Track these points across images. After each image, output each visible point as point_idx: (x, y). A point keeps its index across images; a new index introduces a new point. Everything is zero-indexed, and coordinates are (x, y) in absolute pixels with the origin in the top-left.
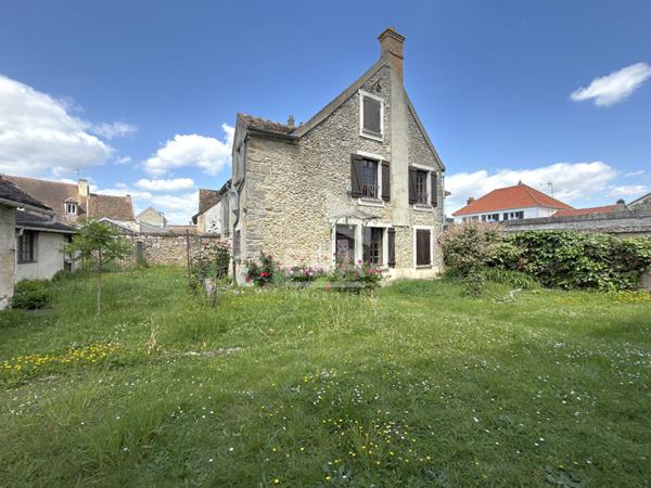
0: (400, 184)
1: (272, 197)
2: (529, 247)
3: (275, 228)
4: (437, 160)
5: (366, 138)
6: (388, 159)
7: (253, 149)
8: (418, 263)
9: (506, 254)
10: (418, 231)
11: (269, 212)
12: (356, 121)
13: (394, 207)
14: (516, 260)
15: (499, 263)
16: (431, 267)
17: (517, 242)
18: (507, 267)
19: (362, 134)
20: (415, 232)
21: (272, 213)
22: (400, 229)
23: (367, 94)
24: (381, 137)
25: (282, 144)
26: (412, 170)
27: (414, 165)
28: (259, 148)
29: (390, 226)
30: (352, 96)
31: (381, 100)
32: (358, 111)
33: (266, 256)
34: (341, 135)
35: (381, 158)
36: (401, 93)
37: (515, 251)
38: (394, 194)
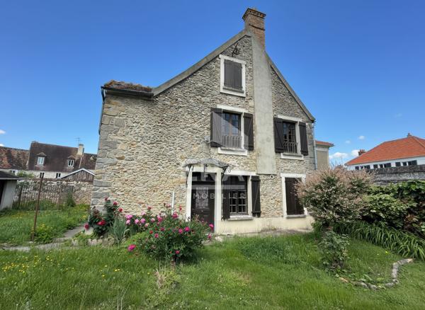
0: (265, 134)
1: (124, 148)
2: (416, 200)
3: (126, 176)
4: (304, 112)
5: (227, 95)
6: (251, 111)
7: (109, 106)
8: (289, 212)
9: (387, 207)
10: (286, 178)
11: (120, 161)
12: (217, 80)
13: (258, 155)
14: (401, 216)
15: (380, 218)
16: (304, 217)
17: (399, 194)
18: (391, 225)
19: (222, 91)
20: (283, 180)
21: (124, 162)
22: (266, 177)
23: (227, 58)
24: (243, 92)
25: (140, 101)
26: (277, 122)
27: (280, 117)
28: (116, 104)
29: (254, 174)
30: (214, 60)
31: (243, 63)
32: (219, 72)
33: (112, 204)
34: (201, 92)
35: (243, 111)
36: (264, 57)
37: (398, 206)
38: (257, 144)
